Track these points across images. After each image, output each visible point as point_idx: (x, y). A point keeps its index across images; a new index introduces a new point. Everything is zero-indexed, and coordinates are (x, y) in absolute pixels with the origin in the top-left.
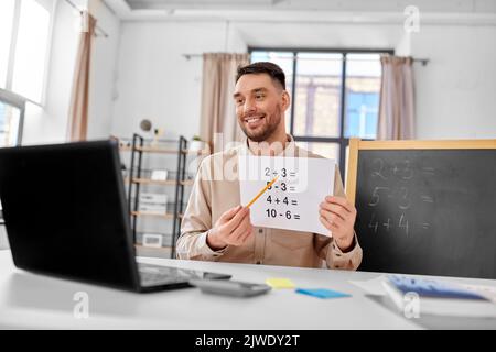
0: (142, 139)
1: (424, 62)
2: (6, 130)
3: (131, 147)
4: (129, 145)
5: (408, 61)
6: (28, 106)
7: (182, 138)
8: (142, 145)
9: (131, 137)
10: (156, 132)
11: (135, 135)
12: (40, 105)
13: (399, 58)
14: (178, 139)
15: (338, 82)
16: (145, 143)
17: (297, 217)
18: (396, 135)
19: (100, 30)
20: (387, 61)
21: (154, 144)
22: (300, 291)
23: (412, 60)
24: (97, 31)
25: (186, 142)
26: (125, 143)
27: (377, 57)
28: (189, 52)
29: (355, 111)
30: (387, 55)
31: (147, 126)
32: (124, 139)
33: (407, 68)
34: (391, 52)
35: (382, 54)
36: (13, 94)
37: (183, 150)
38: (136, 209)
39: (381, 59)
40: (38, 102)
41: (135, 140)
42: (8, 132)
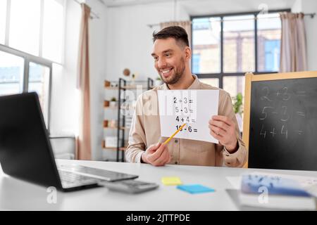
0: (125, 82)
1: (312, 16)
2: (42, 81)
3: (118, 87)
4: (117, 86)
5: (300, 16)
6: (54, 66)
7: (149, 79)
8: (125, 85)
9: (118, 80)
10: (133, 76)
11: (120, 79)
12: (61, 64)
13: (294, 14)
14: (146, 79)
15: (252, 34)
16: (127, 84)
17: (196, 131)
18: (293, 68)
19: (94, 14)
20: (285, 17)
21: (132, 84)
22: (180, 188)
23: (303, 15)
24: (91, 15)
25: (152, 81)
26: (114, 84)
27: (277, 15)
28: (151, 23)
29: (270, 53)
30: (285, 13)
31: (127, 73)
32: (114, 82)
33: (299, 21)
34: (289, 10)
35: (281, 13)
36: (43, 59)
37: (151, 86)
38: (124, 125)
39: (281, 16)
40: (60, 62)
41: (120, 82)
42: (43, 83)
